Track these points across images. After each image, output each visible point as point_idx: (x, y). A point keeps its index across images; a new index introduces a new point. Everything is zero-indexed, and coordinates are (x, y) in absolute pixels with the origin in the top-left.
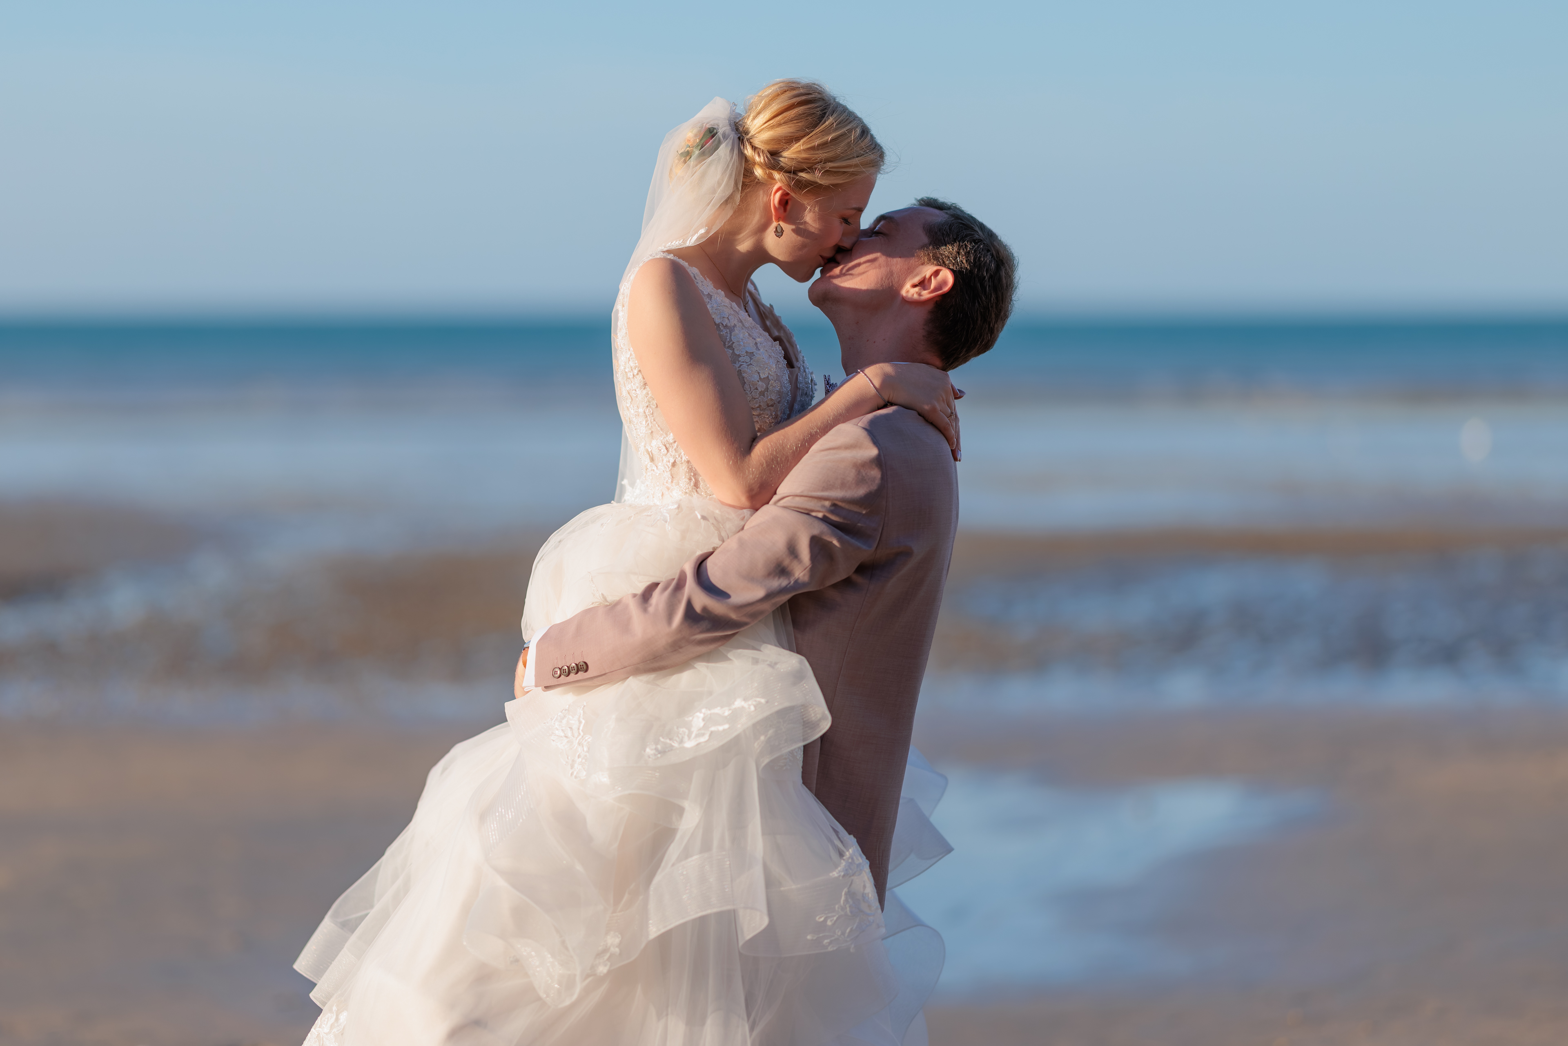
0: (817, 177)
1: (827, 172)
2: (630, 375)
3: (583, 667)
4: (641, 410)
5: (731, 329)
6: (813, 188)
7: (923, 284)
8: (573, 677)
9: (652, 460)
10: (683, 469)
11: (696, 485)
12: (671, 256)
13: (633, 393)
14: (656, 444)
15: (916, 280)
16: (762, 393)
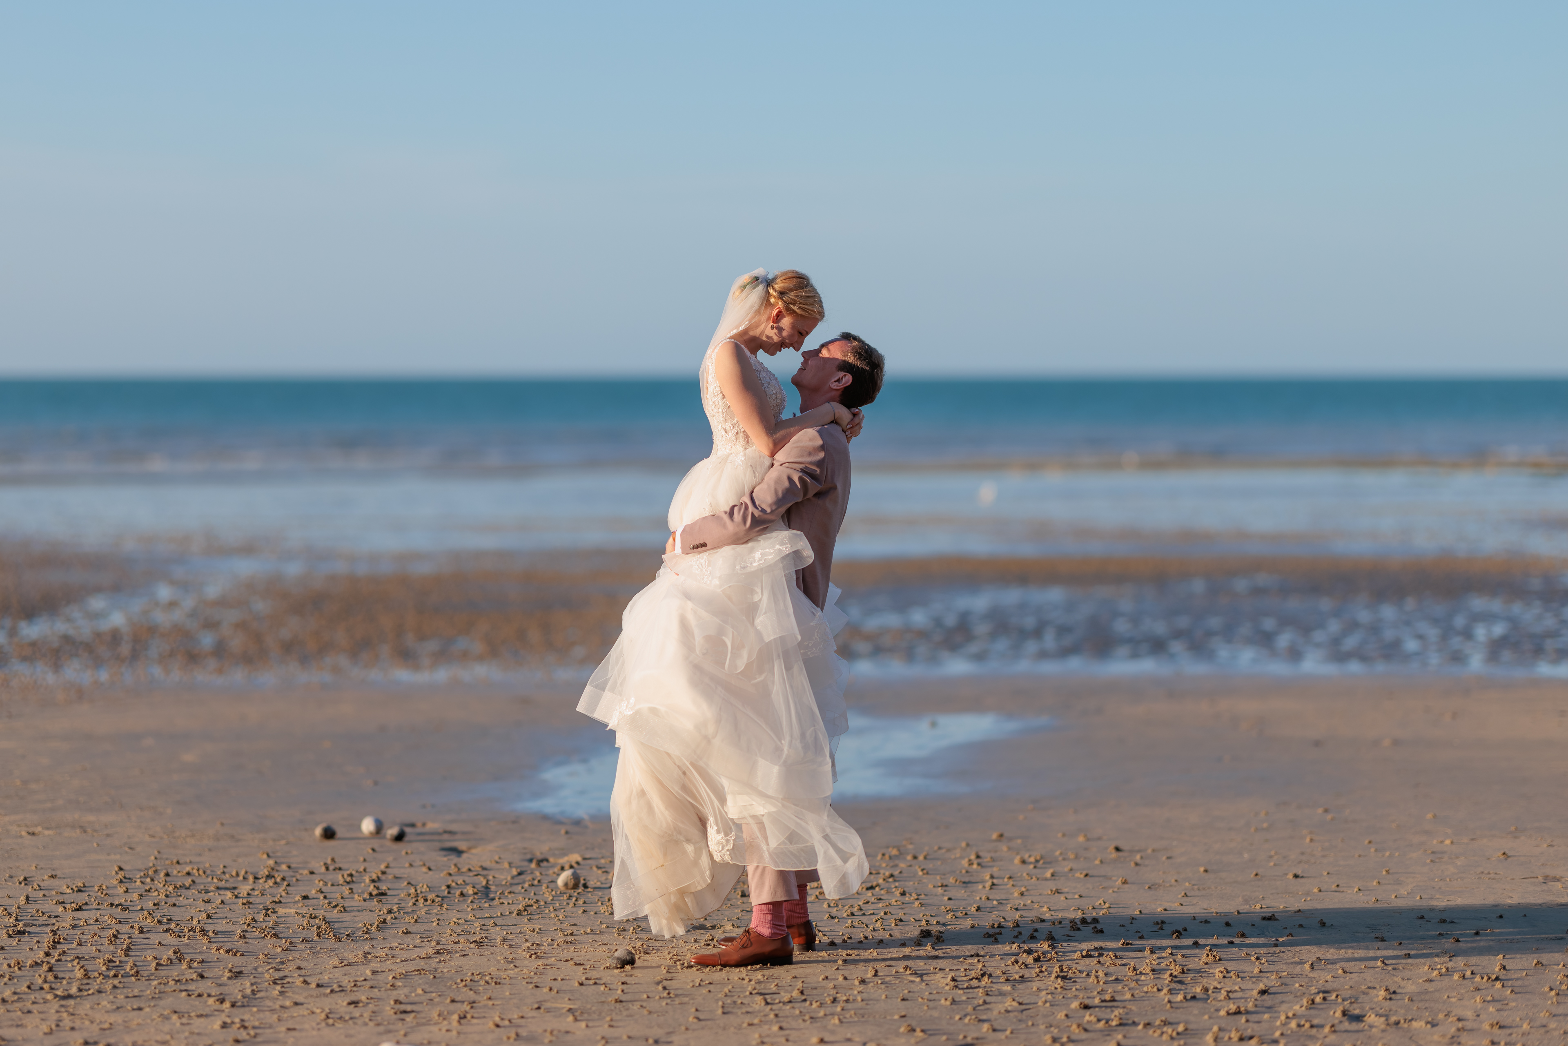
0: (795, 308)
1: (799, 308)
2: (716, 394)
3: (704, 545)
4: (720, 410)
5: (759, 372)
6: (792, 312)
7: (838, 381)
8: (699, 549)
9: (726, 432)
10: (741, 435)
11: (748, 442)
12: (733, 340)
13: (717, 403)
14: (728, 425)
15: (836, 379)
16: (774, 400)
